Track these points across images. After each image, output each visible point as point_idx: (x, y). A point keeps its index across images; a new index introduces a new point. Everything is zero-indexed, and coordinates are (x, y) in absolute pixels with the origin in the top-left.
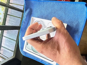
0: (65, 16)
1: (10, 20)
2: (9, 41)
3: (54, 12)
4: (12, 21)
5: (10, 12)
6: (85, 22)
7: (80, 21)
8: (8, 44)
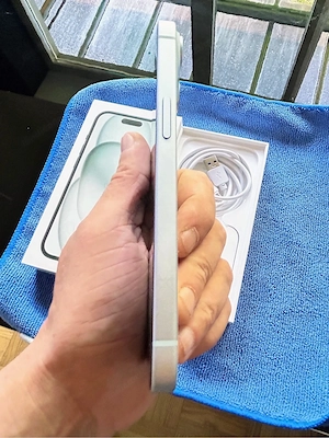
0: (270, 311)
1: (241, 34)
2: (133, 34)
3: (293, 256)
4: (237, 44)
5: (286, 38)
6: (244, 413)
7: (250, 388)
8: (120, 26)
